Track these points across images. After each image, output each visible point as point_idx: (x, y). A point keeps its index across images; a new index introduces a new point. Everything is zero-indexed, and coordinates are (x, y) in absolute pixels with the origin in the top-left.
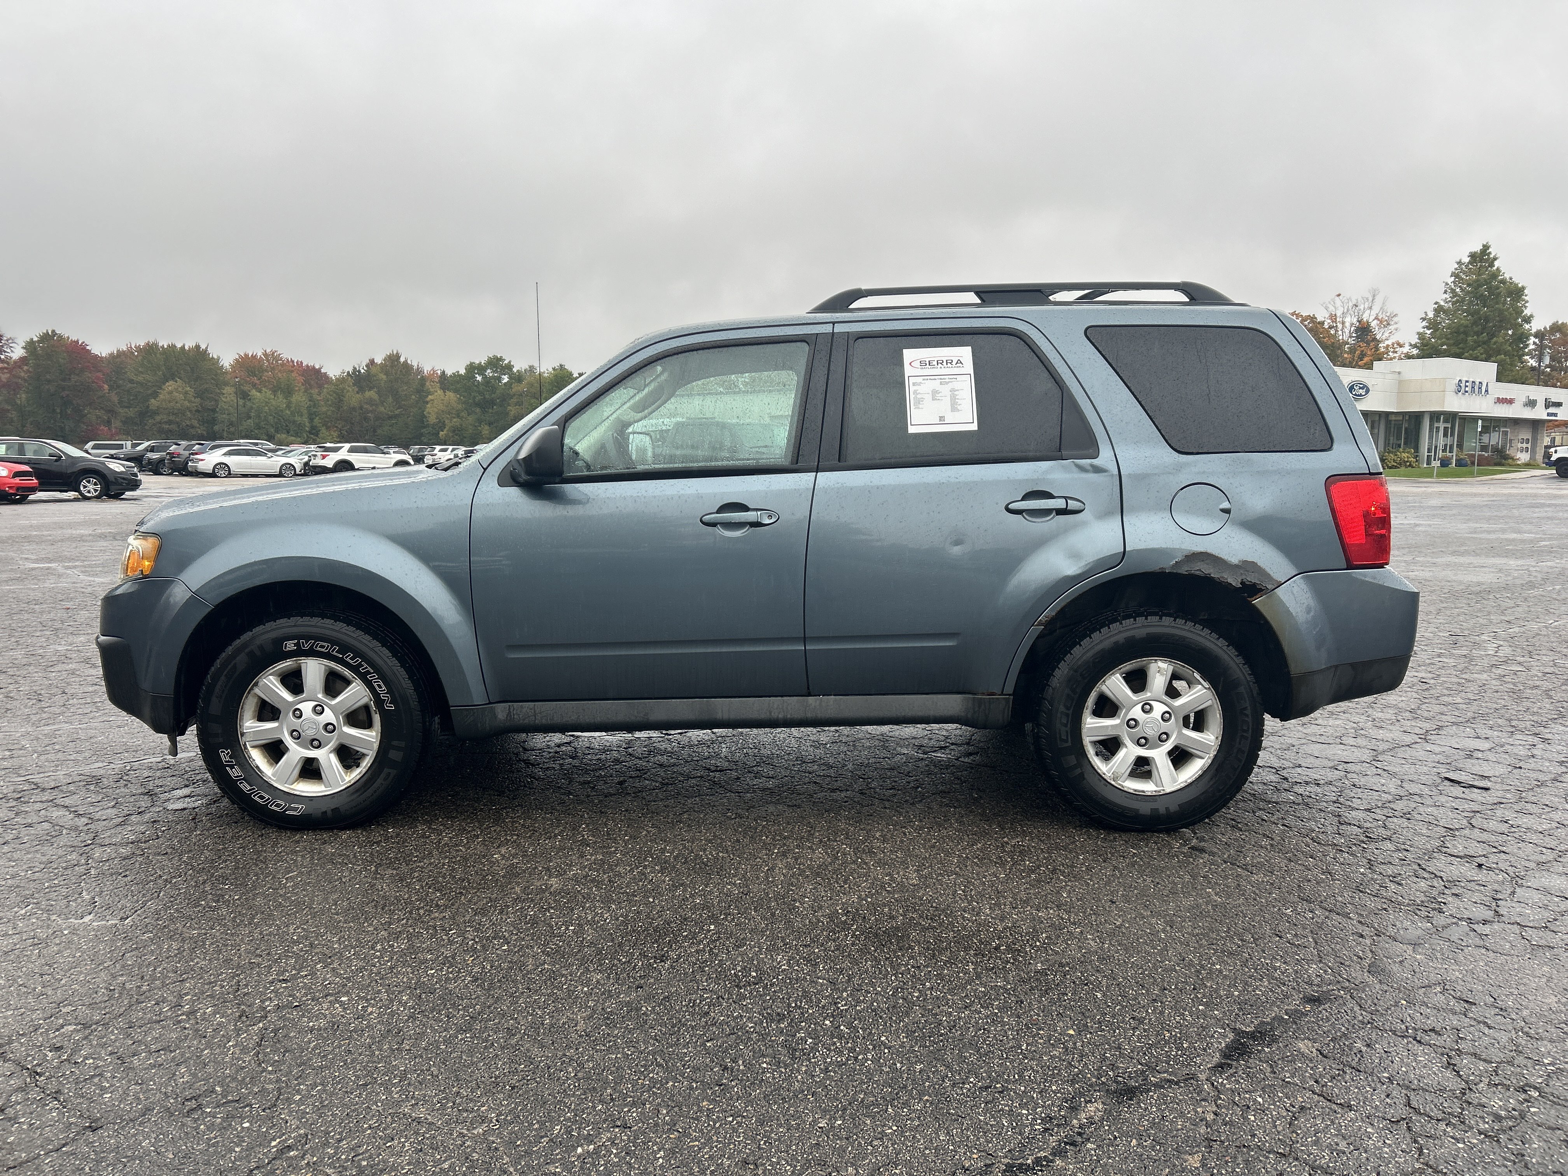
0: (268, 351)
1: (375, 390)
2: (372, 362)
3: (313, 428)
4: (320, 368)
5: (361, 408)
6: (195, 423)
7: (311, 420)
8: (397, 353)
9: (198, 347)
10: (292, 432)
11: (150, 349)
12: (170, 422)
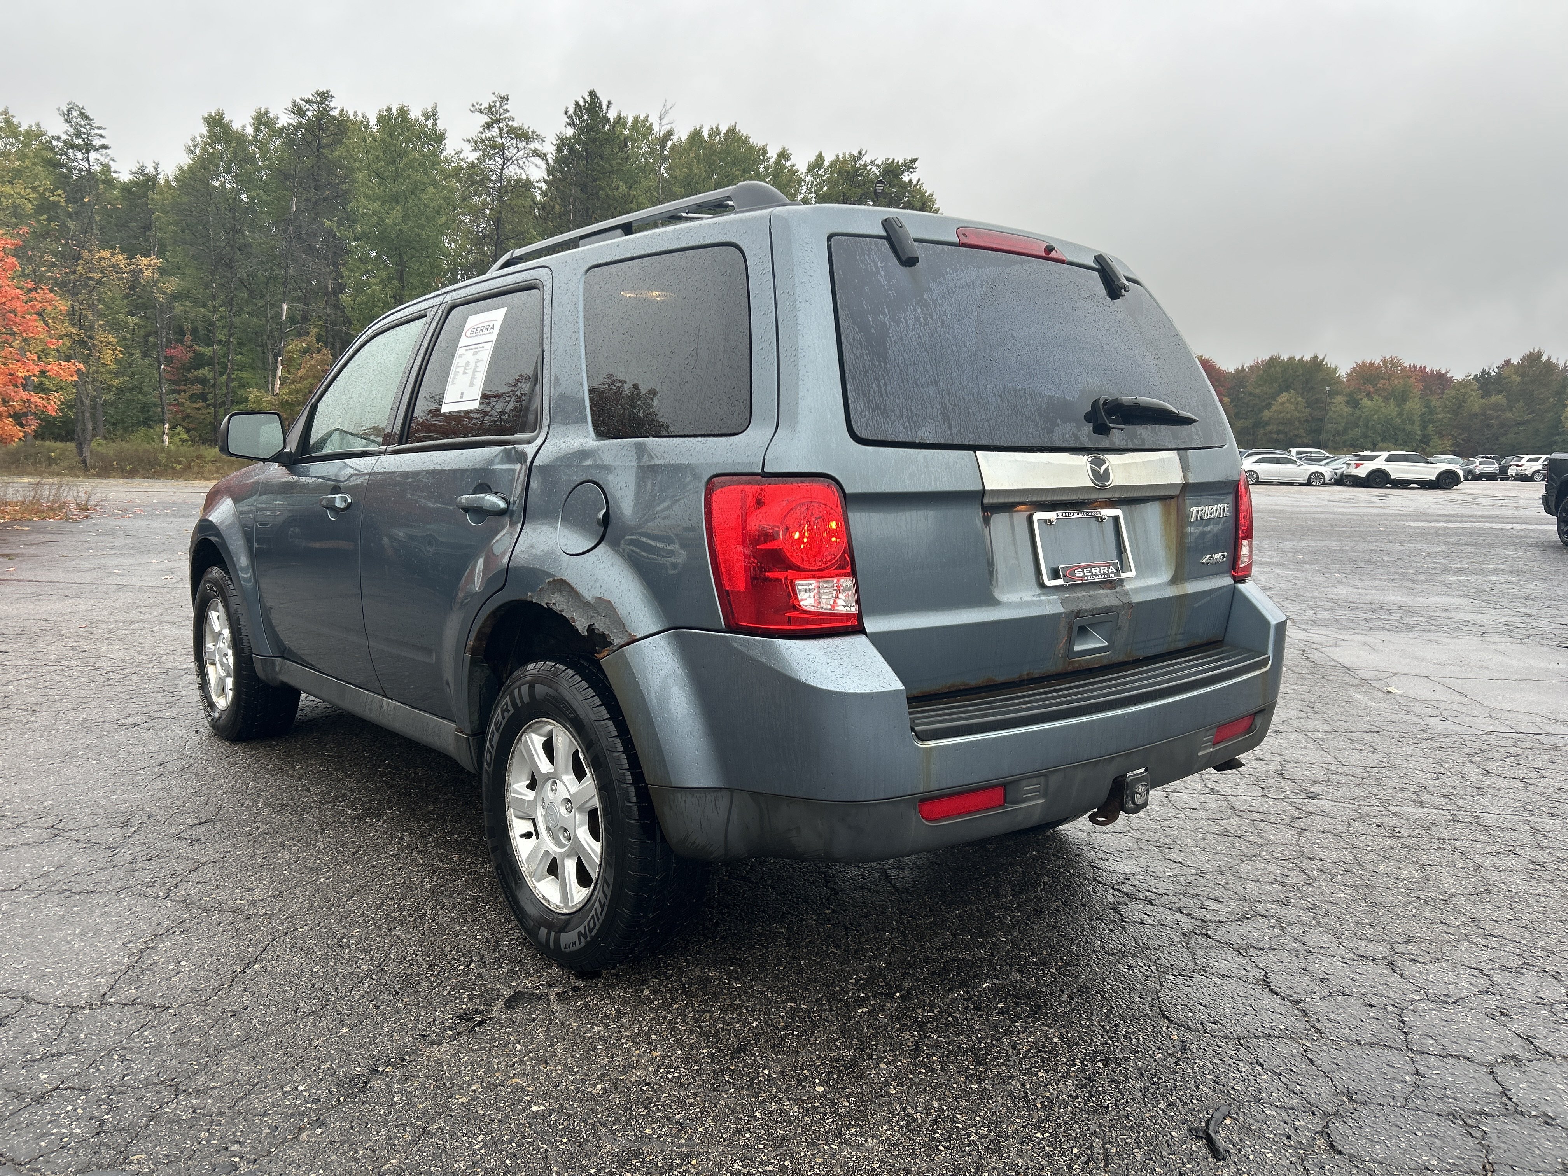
0: (1387, 357)
1: (1504, 393)
2: (1507, 363)
3: (1425, 436)
4: (1446, 373)
5: (1484, 414)
6: (1302, 432)
7: (1424, 428)
8: (1539, 351)
9: (1315, 358)
10: (1400, 441)
11: (1273, 362)
12: (1278, 432)
